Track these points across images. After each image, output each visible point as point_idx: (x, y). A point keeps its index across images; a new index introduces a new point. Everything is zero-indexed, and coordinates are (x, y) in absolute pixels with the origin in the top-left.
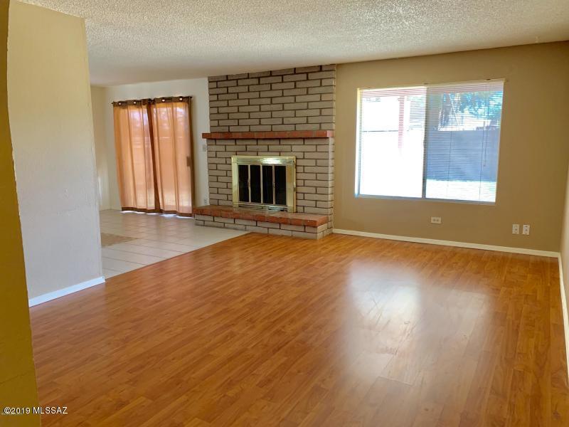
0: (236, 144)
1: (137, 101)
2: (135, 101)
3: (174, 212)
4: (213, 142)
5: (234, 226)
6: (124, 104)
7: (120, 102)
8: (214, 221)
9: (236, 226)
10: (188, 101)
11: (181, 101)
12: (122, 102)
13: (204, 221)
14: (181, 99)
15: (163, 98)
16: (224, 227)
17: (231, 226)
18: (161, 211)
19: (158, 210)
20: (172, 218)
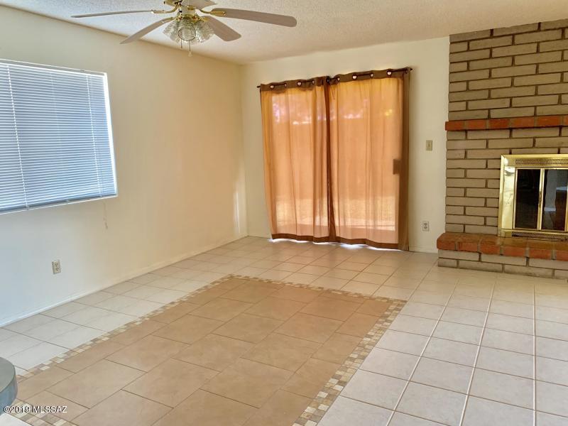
0: (511, 136)
1: (304, 82)
2: (299, 81)
3: (364, 241)
4: (461, 135)
5: (526, 270)
6: (279, 87)
7: (272, 84)
8: (480, 260)
9: (530, 271)
10: (403, 75)
11: (390, 76)
12: (275, 85)
13: (458, 260)
14: (389, 73)
15: (354, 74)
16: (503, 271)
17: (518, 269)
18: (339, 240)
19: (333, 237)
20: (359, 250)
